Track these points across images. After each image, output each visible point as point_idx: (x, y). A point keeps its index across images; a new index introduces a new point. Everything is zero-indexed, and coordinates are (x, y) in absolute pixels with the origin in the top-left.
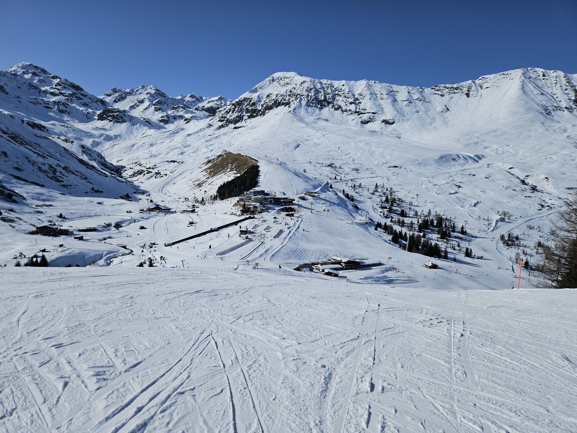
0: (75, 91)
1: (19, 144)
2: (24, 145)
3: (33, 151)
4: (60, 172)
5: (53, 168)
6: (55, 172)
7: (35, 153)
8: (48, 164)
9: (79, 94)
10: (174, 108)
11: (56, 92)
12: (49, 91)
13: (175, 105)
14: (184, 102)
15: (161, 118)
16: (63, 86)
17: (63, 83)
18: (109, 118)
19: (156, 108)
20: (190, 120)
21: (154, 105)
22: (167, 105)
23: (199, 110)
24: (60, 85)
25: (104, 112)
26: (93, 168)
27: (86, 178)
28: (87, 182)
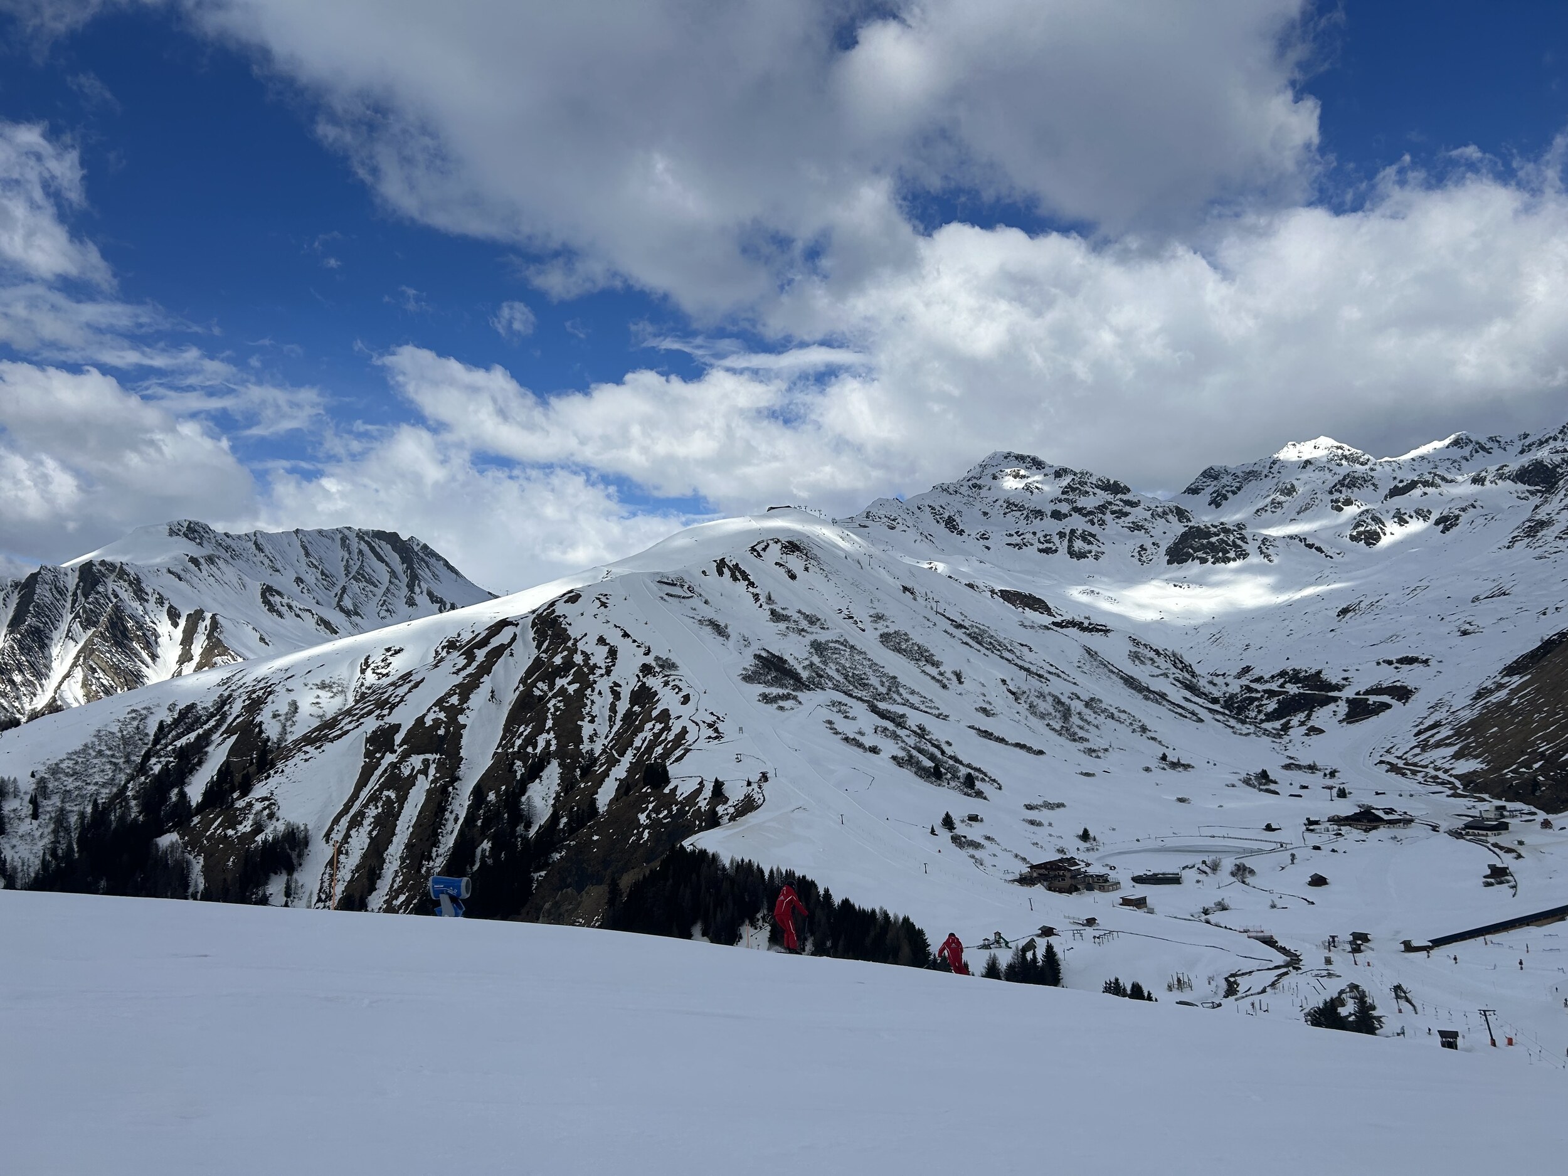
0: (1110, 497)
1: (987, 649)
2: (999, 650)
3: (1016, 665)
4: (1079, 714)
5: (1063, 704)
6: (1066, 714)
7: (1021, 668)
8: (1050, 694)
9: (1118, 502)
10: (1395, 492)
11: (1064, 508)
12: (1048, 509)
13: (1401, 481)
14: (1432, 465)
15: (1355, 528)
16: (1080, 491)
17: (1079, 483)
18: (1200, 554)
19: (1337, 501)
20: (1457, 517)
21: (1331, 493)
22: (1373, 484)
23: (1487, 483)
24: (1074, 490)
25: (1185, 538)
26: (1161, 697)
27: (1143, 728)
28: (1149, 738)
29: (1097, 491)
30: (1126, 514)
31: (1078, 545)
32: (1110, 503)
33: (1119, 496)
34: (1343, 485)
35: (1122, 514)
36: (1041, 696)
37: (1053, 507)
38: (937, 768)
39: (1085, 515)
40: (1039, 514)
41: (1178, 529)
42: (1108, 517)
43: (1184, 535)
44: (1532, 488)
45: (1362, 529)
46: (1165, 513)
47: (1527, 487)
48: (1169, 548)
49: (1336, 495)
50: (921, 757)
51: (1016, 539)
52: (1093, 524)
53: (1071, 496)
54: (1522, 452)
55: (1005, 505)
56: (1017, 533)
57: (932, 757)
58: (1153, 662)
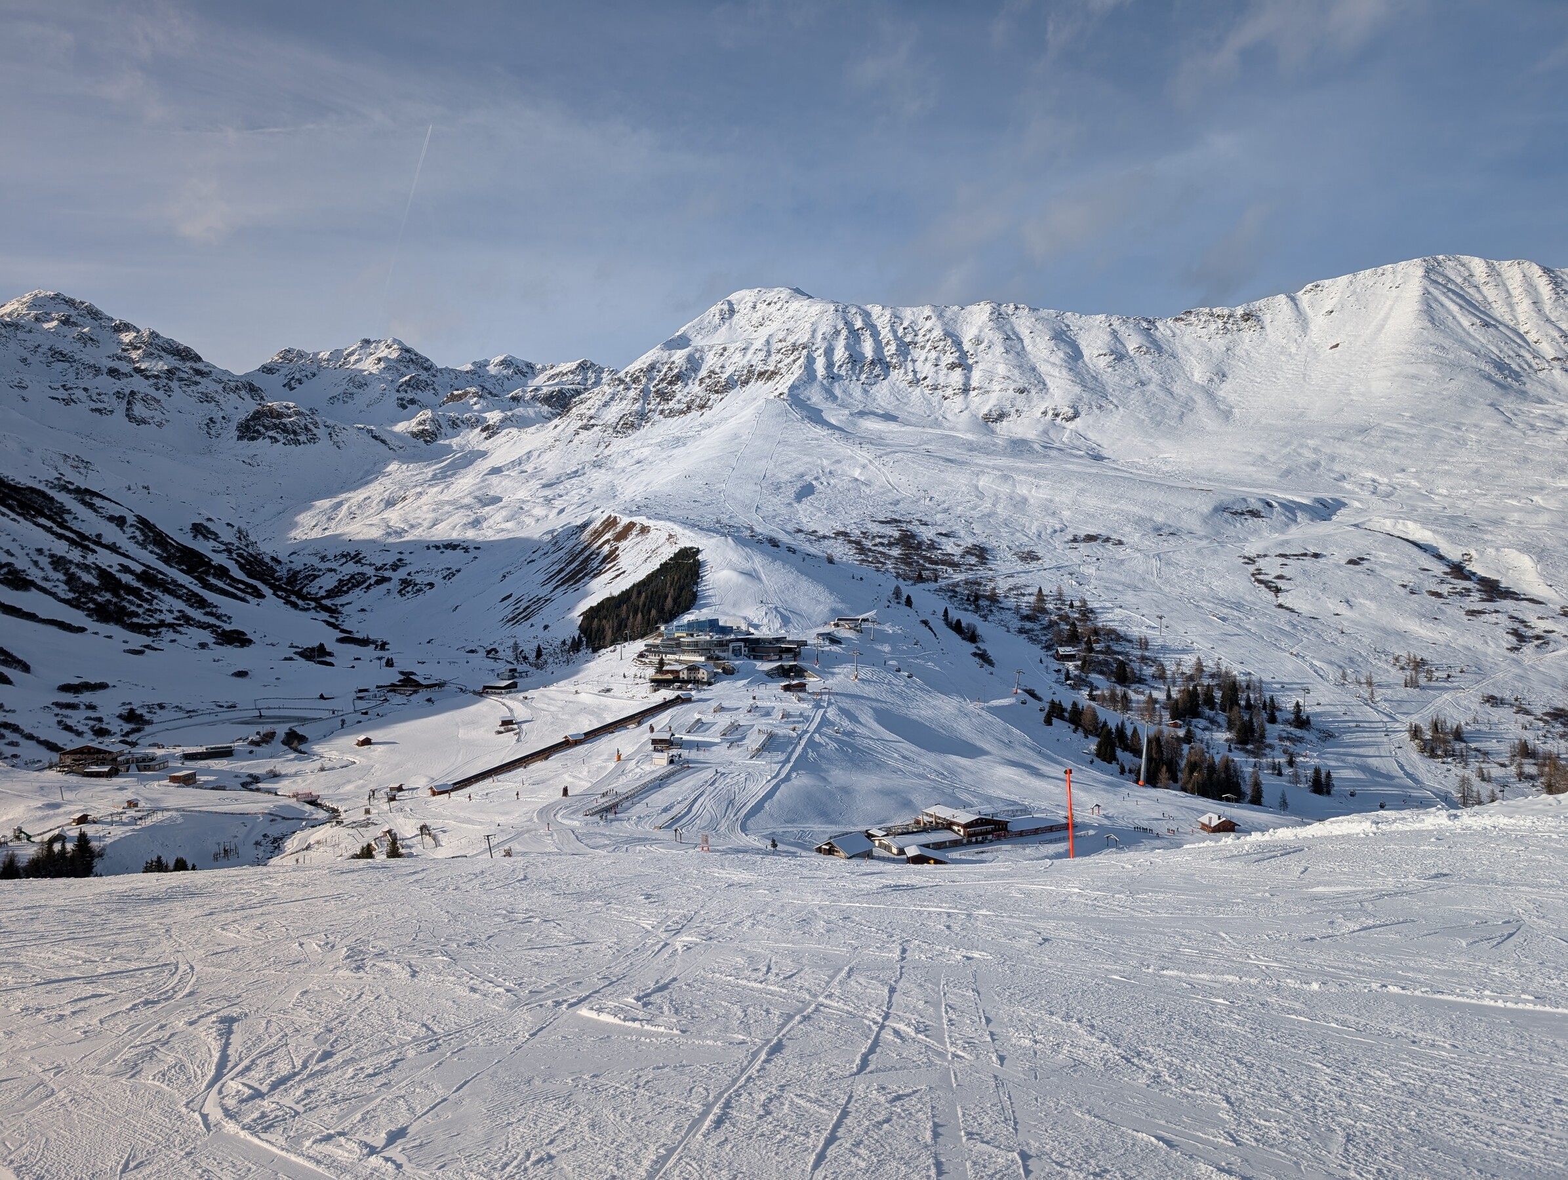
0: (178, 363)
2: (33, 515)
3: (57, 534)
5: (111, 577)
7: (62, 537)
8: (95, 566)
9: (187, 370)
10: (452, 398)
11: (125, 367)
12: (106, 364)
13: (457, 389)
14: (482, 378)
15: (417, 425)
16: (144, 351)
17: (144, 343)
18: (271, 433)
19: (402, 399)
20: (498, 427)
21: (398, 391)
22: (434, 389)
23: (522, 401)
24: (136, 349)
25: (257, 416)
26: (222, 572)
27: (201, 603)
28: (207, 614)
30: (197, 383)
31: (139, 409)
32: (177, 369)
33: (188, 364)
34: (409, 386)
35: (190, 383)
36: (86, 568)
37: (111, 364)
39: (147, 378)
40: (94, 369)
41: (249, 406)
42: (174, 385)
43: (256, 413)
44: (554, 411)
46: (237, 388)
47: (550, 410)
48: (240, 424)
49: (402, 395)
51: (62, 394)
52: (157, 389)
54: (550, 380)
55: (50, 353)
56: (64, 386)
58: (216, 537)
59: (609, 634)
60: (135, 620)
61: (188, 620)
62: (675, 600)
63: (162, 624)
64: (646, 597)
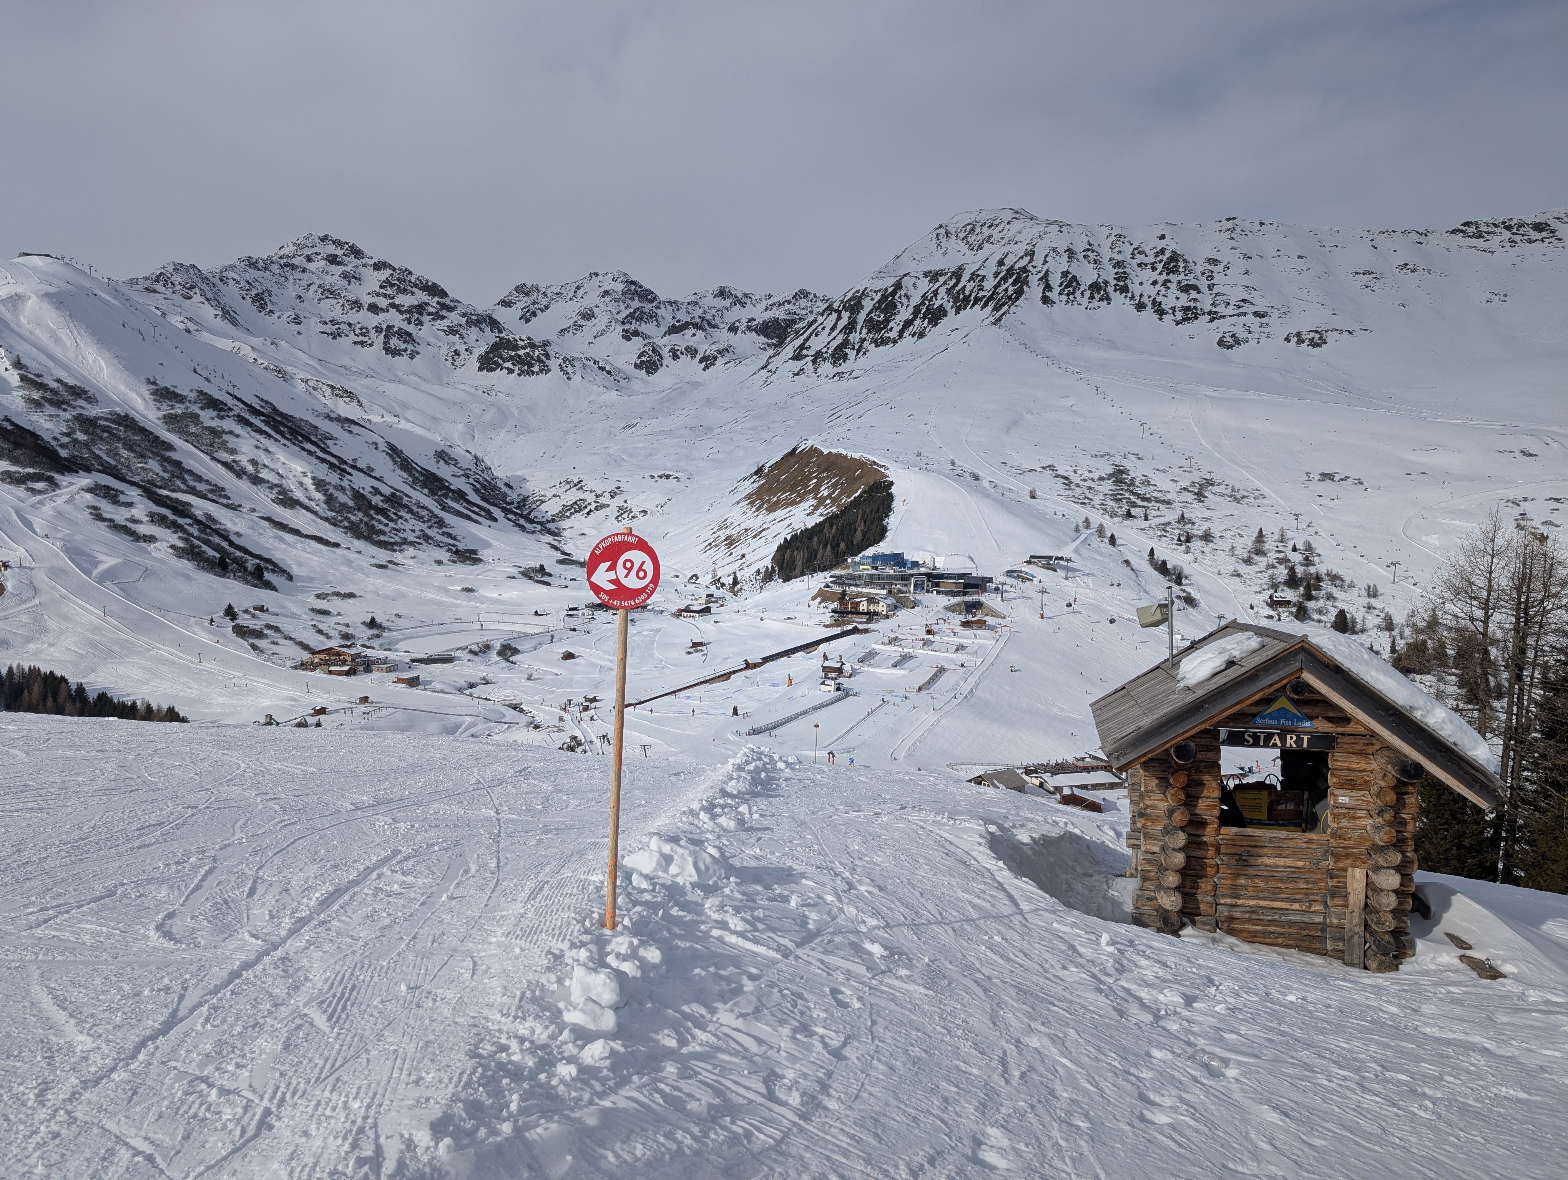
0: (427, 298)
1: (288, 439)
5: (363, 498)
6: (366, 507)
8: (350, 488)
9: (435, 304)
10: (673, 330)
11: (383, 303)
12: (366, 300)
13: (678, 321)
14: (702, 310)
15: (639, 357)
16: (399, 287)
17: (398, 279)
18: (508, 365)
19: (627, 331)
20: (715, 358)
21: (623, 323)
22: (657, 321)
23: (739, 332)
24: (392, 285)
25: (496, 348)
26: (460, 495)
27: (441, 523)
28: (444, 534)
29: (415, 290)
30: (443, 317)
31: (394, 342)
32: (427, 304)
33: (436, 299)
34: (633, 318)
35: (437, 316)
36: (342, 489)
37: (371, 300)
38: (222, 560)
39: (401, 313)
40: (356, 304)
41: (490, 337)
42: (426, 318)
43: (495, 345)
44: (769, 341)
45: (644, 359)
46: (478, 321)
47: (766, 340)
48: (481, 356)
49: (627, 326)
50: (205, 548)
51: (329, 328)
52: (410, 323)
53: (389, 291)
54: (766, 310)
55: (320, 290)
56: (331, 321)
57: (217, 548)
58: (456, 463)
59: (799, 564)
60: (382, 538)
61: (427, 538)
62: (864, 534)
63: (405, 542)
64: (837, 529)
